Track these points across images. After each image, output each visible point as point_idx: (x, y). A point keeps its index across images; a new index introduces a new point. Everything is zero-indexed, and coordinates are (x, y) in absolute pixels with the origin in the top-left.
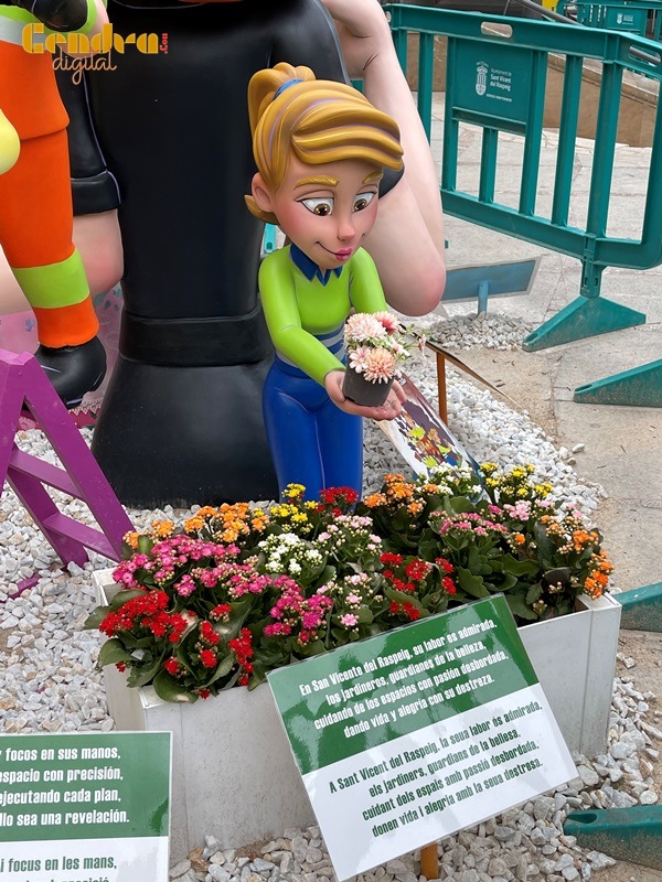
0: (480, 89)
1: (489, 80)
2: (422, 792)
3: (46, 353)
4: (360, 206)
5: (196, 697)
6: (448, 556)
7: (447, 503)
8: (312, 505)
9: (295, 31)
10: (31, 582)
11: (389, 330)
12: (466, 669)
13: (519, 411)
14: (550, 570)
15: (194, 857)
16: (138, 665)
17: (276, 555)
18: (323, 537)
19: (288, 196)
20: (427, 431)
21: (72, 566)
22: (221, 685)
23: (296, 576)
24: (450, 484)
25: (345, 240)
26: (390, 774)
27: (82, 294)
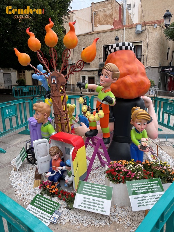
0: (168, 109)
1: (169, 108)
2: (145, 202)
3: (103, 138)
4: (145, 124)
5: (117, 183)
6: (153, 172)
7: (154, 165)
8: (135, 162)
9: (139, 102)
10: (98, 168)
11: (147, 140)
12: (154, 187)
13: (171, 156)
14: (168, 176)
15: (114, 206)
16: (110, 178)
17: (129, 167)
18: (136, 166)
19: (135, 122)
20: (154, 156)
21: (103, 167)
22: (120, 182)
23: (131, 170)
24: (155, 163)
25: (142, 128)
26: (141, 199)
27: (109, 132)
